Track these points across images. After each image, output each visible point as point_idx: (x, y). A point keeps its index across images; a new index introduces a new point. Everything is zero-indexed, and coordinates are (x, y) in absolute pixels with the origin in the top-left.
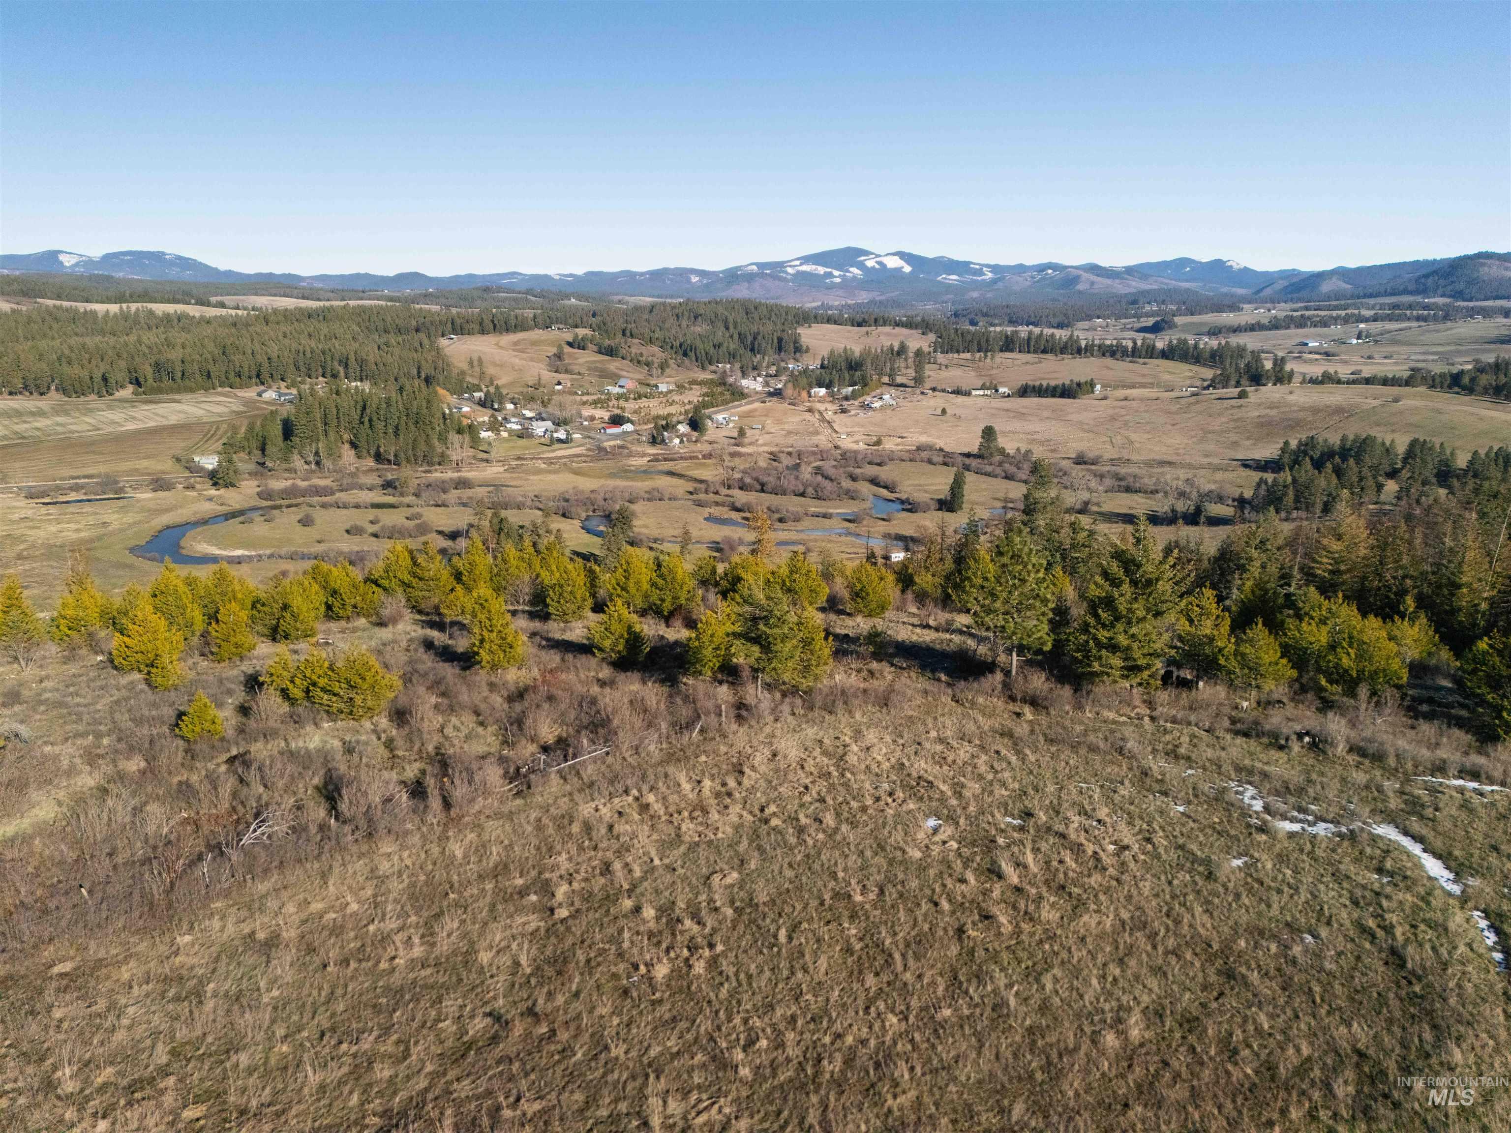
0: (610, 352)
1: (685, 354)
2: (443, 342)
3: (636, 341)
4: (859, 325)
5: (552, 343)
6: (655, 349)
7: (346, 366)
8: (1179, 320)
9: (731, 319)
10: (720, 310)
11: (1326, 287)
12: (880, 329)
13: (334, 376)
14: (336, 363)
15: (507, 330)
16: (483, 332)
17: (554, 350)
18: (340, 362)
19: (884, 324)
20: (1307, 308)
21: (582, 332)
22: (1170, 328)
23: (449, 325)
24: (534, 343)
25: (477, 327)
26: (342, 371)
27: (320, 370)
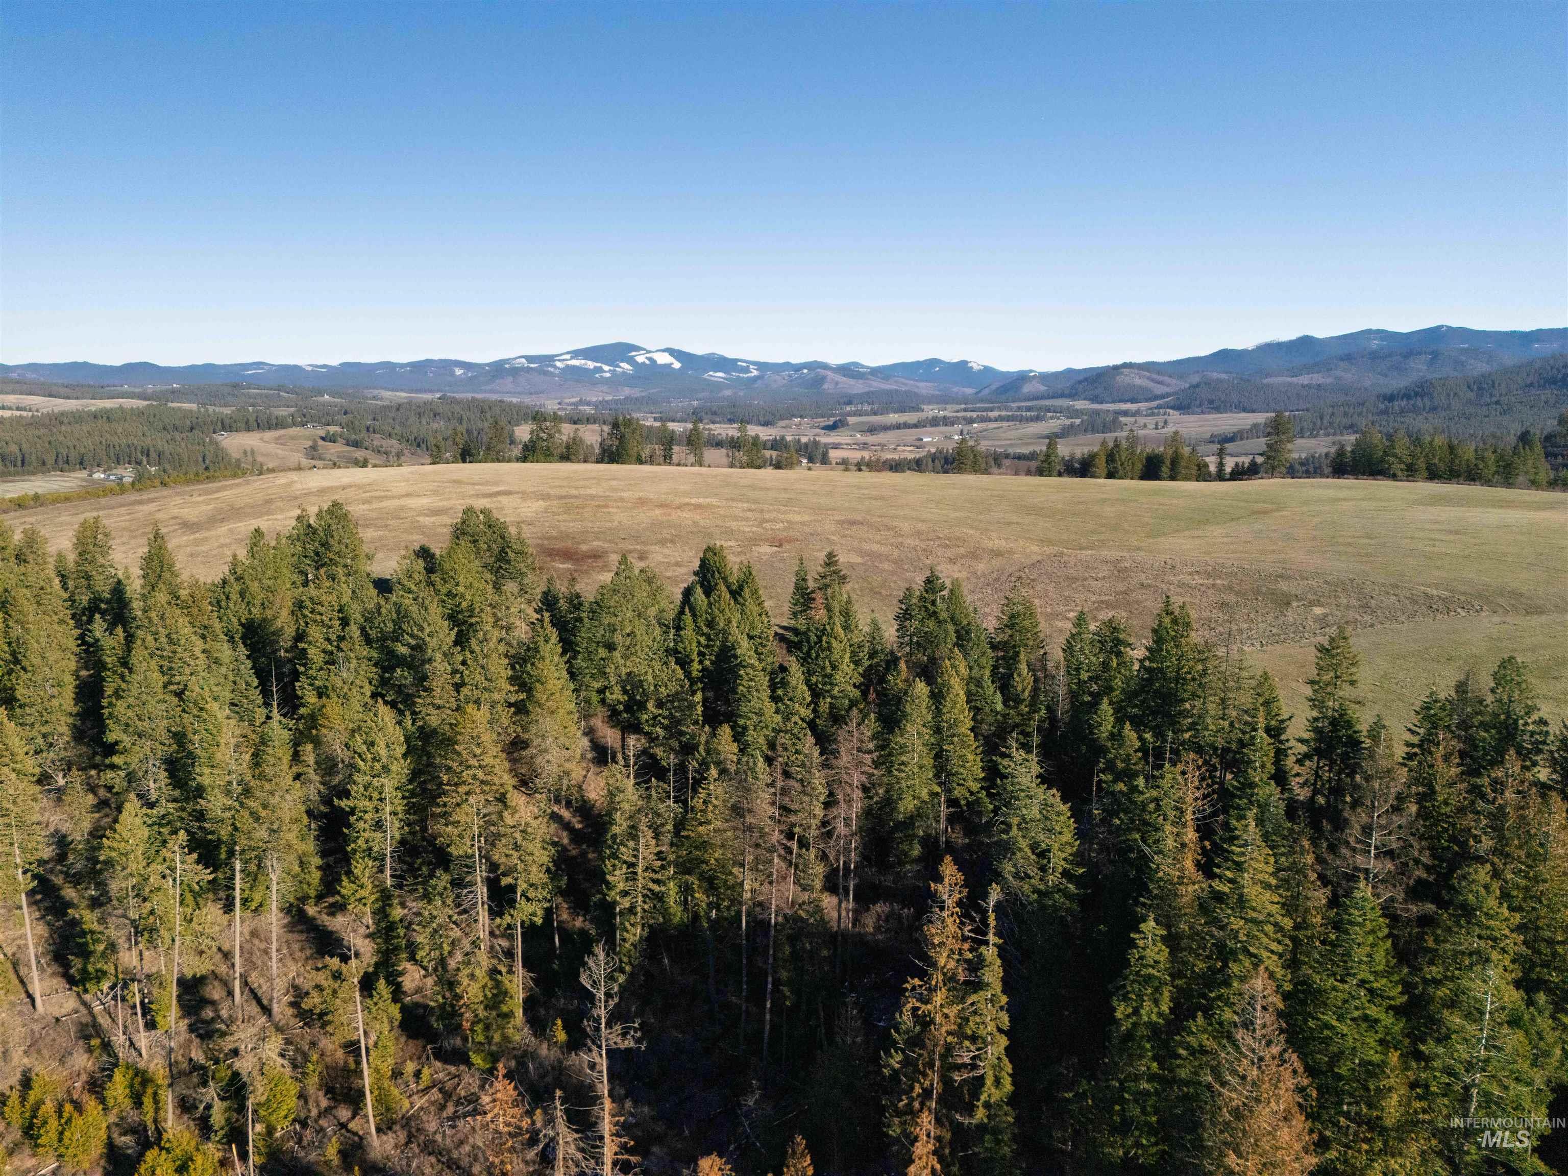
0: (356, 444)
1: (419, 446)
2: (217, 437)
3: (378, 436)
4: (575, 423)
5: (307, 438)
6: (394, 442)
7: (148, 456)
8: (851, 420)
9: (465, 417)
10: (457, 409)
11: (1027, 389)
12: (590, 426)
13: (139, 463)
14: (139, 454)
15: (270, 428)
16: (249, 429)
17: (310, 443)
18: (142, 453)
19: (595, 423)
20: (965, 410)
21: (333, 429)
22: (843, 426)
23: (219, 424)
24: (293, 438)
25: (243, 425)
26: (145, 459)
27: (127, 459)
